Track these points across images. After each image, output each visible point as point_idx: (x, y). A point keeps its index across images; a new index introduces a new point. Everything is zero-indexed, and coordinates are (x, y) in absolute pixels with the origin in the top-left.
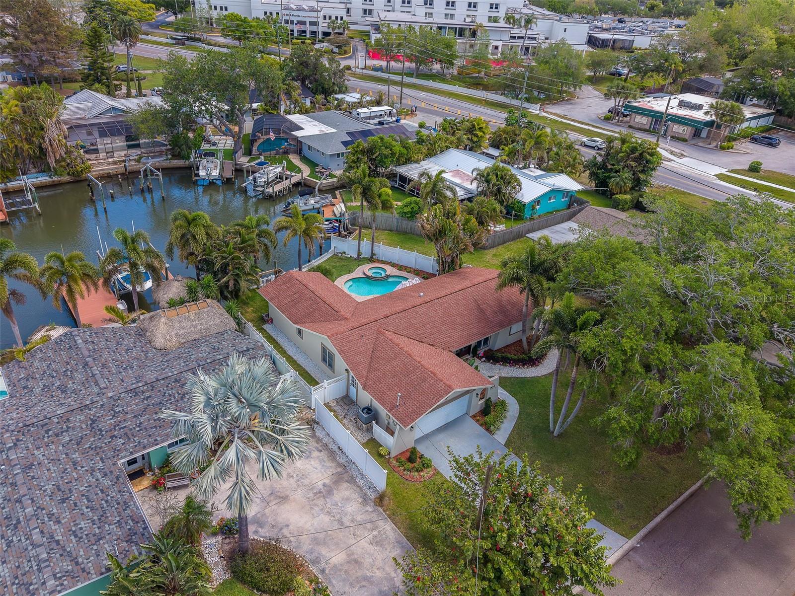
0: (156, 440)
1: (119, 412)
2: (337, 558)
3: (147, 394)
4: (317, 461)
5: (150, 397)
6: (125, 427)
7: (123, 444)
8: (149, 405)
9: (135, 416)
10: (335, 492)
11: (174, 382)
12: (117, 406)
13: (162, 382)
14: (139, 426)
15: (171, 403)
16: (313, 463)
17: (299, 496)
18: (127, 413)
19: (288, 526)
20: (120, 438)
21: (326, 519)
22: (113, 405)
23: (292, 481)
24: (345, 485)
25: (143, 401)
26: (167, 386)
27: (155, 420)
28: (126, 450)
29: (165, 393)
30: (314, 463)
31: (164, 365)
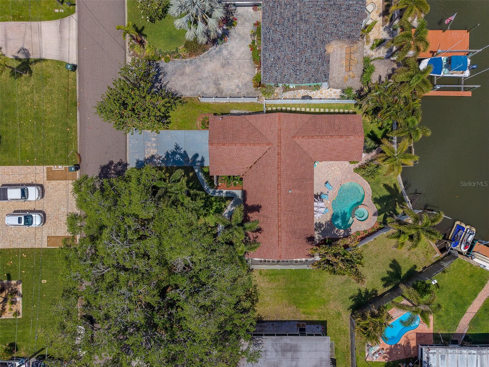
0: (265, 19)
1: (287, 7)
2: (188, 70)
3: (291, 21)
4: (233, 88)
5: (289, 21)
6: (278, 8)
7: (269, 5)
8: (284, 20)
9: (281, 13)
10: (215, 86)
11: (292, 34)
12: (290, 7)
13: (295, 29)
14: (275, 13)
15: (281, 30)
16: (234, 86)
17: (221, 72)
18: (284, 10)
19: (211, 61)
20: (273, 5)
21: (205, 76)
22: (291, 5)
23: (230, 74)
24: (215, 91)
25: (288, 18)
26: (291, 30)
27: (275, 20)
28: (266, 6)
29: (288, 28)
30: (233, 87)
31: (311, 36)
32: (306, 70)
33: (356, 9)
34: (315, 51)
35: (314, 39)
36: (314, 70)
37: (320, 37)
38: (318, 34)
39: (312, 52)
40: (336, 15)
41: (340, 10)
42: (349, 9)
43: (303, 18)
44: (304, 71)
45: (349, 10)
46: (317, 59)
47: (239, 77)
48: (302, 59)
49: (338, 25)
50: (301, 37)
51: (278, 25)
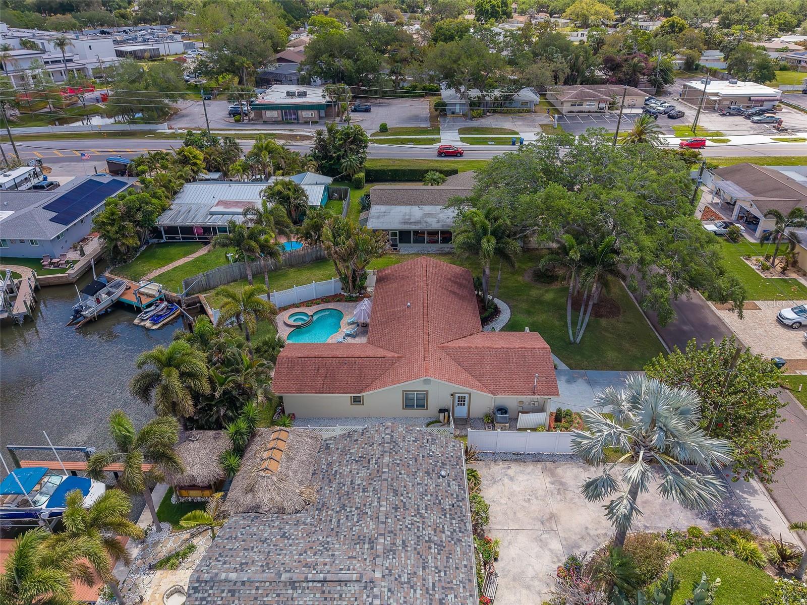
0: (466, 566)
1: (408, 579)
3: (399, 542)
4: (521, 475)
5: (404, 542)
6: (433, 584)
7: (456, 597)
8: (415, 549)
9: (424, 568)
11: (396, 511)
12: (400, 576)
13: (389, 520)
14: (440, 571)
15: (423, 529)
16: (520, 479)
17: (555, 505)
18: (415, 573)
20: (446, 596)
22: (396, 579)
23: (534, 501)
24: (559, 470)
25: (407, 551)
26: (398, 520)
27: (439, 554)
28: (465, 598)
29: (407, 527)
30: (521, 477)
31: (351, 512)
32: (370, 446)
33: (225, 563)
34: (344, 485)
35: (343, 507)
36: (351, 451)
37: (327, 515)
38: (331, 521)
39: (352, 481)
40: (280, 555)
41: (267, 564)
42: (242, 564)
43: (367, 546)
44: (373, 444)
45: (243, 561)
46: (341, 471)
47: (513, 494)
48: (376, 464)
49: (278, 537)
50: (376, 504)
51: (430, 541)
